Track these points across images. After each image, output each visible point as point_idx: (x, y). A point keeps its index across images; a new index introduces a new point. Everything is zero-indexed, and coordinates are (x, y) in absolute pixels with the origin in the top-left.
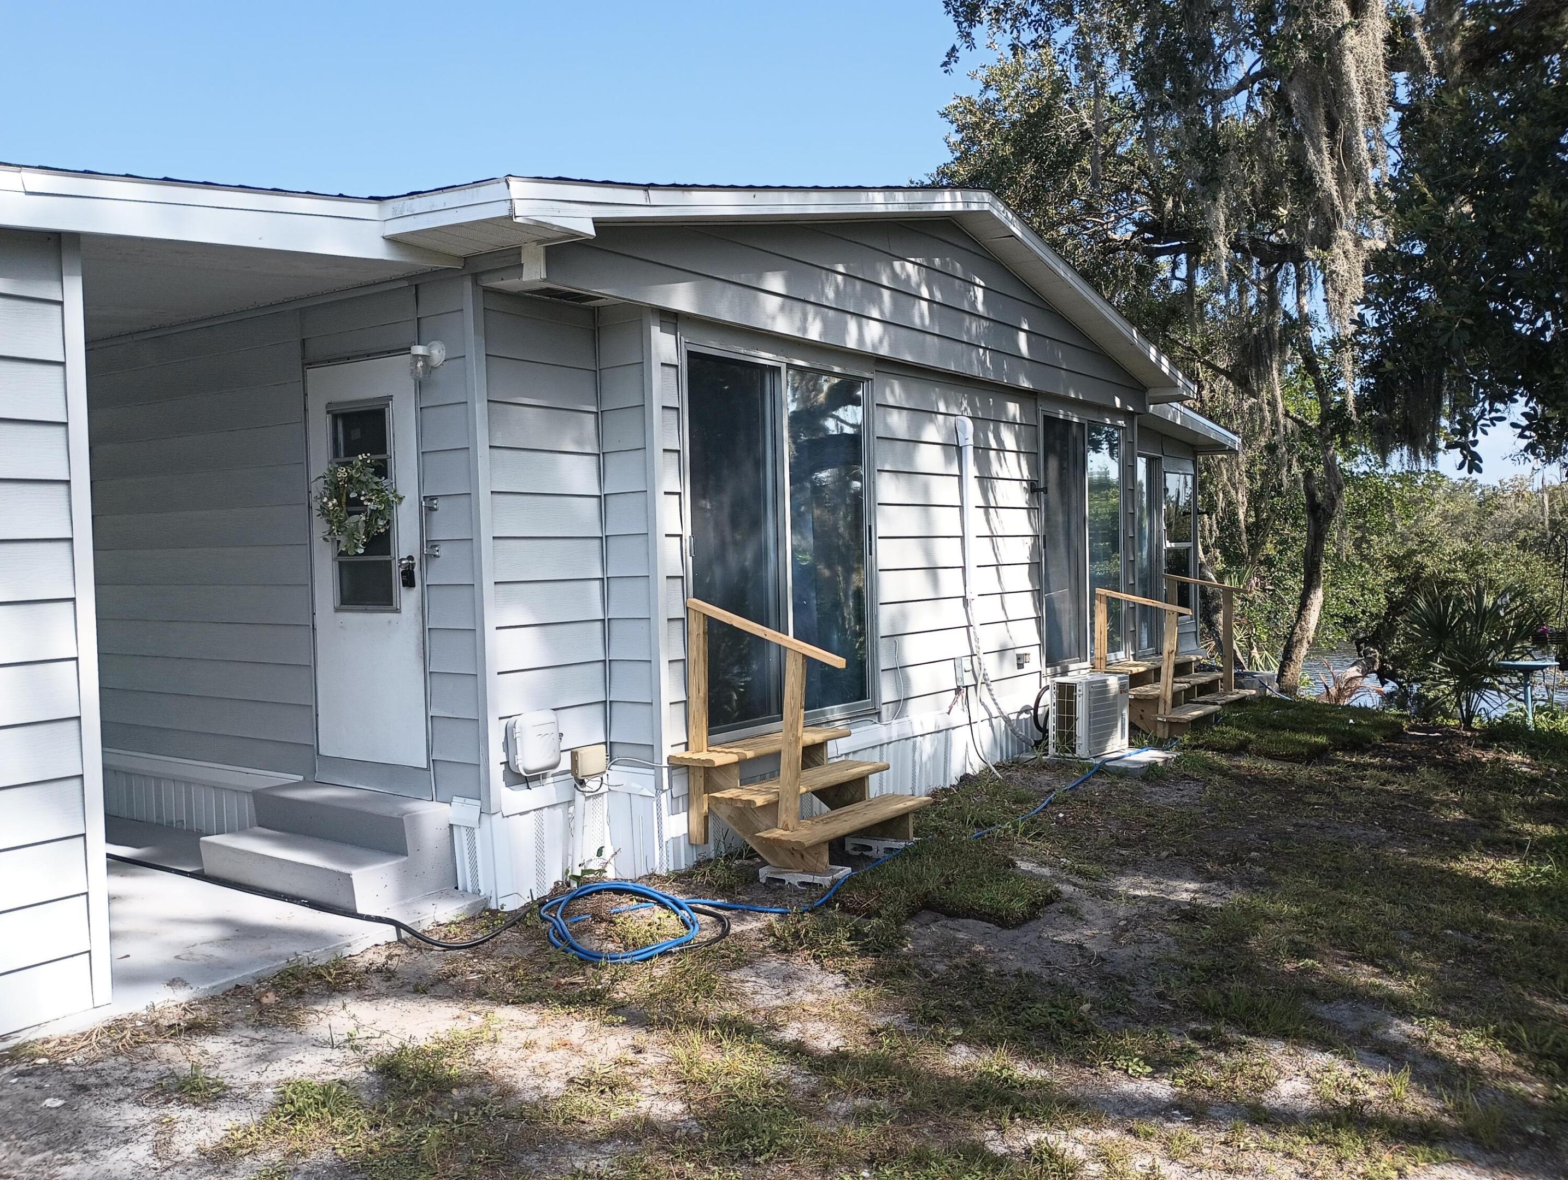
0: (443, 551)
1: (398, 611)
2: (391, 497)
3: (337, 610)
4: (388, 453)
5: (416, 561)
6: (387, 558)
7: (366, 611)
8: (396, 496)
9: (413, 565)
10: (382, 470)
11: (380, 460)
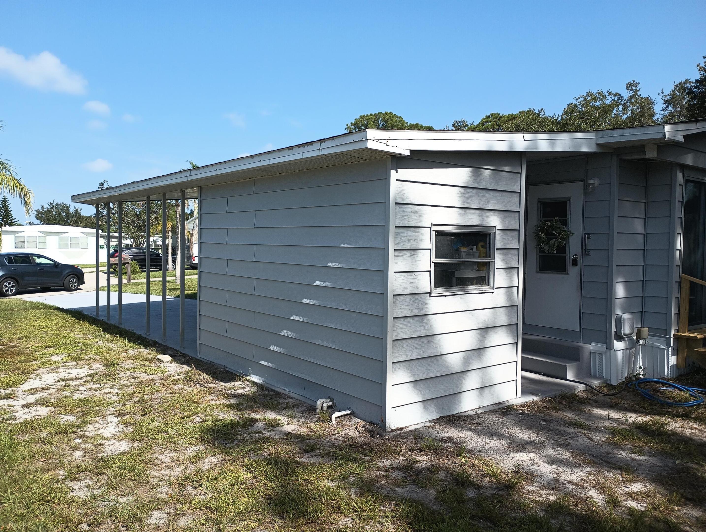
0: (592, 253)
1: (568, 274)
2: (569, 233)
3: (537, 272)
4: (568, 217)
5: (579, 256)
6: (564, 255)
7: (552, 273)
8: (571, 233)
9: (577, 258)
10: (565, 223)
11: (563, 220)
